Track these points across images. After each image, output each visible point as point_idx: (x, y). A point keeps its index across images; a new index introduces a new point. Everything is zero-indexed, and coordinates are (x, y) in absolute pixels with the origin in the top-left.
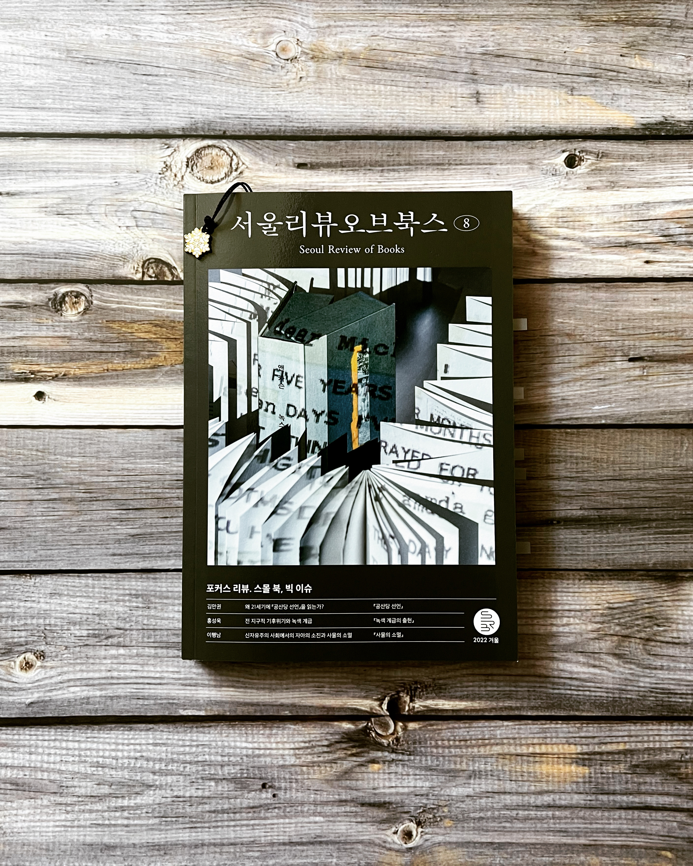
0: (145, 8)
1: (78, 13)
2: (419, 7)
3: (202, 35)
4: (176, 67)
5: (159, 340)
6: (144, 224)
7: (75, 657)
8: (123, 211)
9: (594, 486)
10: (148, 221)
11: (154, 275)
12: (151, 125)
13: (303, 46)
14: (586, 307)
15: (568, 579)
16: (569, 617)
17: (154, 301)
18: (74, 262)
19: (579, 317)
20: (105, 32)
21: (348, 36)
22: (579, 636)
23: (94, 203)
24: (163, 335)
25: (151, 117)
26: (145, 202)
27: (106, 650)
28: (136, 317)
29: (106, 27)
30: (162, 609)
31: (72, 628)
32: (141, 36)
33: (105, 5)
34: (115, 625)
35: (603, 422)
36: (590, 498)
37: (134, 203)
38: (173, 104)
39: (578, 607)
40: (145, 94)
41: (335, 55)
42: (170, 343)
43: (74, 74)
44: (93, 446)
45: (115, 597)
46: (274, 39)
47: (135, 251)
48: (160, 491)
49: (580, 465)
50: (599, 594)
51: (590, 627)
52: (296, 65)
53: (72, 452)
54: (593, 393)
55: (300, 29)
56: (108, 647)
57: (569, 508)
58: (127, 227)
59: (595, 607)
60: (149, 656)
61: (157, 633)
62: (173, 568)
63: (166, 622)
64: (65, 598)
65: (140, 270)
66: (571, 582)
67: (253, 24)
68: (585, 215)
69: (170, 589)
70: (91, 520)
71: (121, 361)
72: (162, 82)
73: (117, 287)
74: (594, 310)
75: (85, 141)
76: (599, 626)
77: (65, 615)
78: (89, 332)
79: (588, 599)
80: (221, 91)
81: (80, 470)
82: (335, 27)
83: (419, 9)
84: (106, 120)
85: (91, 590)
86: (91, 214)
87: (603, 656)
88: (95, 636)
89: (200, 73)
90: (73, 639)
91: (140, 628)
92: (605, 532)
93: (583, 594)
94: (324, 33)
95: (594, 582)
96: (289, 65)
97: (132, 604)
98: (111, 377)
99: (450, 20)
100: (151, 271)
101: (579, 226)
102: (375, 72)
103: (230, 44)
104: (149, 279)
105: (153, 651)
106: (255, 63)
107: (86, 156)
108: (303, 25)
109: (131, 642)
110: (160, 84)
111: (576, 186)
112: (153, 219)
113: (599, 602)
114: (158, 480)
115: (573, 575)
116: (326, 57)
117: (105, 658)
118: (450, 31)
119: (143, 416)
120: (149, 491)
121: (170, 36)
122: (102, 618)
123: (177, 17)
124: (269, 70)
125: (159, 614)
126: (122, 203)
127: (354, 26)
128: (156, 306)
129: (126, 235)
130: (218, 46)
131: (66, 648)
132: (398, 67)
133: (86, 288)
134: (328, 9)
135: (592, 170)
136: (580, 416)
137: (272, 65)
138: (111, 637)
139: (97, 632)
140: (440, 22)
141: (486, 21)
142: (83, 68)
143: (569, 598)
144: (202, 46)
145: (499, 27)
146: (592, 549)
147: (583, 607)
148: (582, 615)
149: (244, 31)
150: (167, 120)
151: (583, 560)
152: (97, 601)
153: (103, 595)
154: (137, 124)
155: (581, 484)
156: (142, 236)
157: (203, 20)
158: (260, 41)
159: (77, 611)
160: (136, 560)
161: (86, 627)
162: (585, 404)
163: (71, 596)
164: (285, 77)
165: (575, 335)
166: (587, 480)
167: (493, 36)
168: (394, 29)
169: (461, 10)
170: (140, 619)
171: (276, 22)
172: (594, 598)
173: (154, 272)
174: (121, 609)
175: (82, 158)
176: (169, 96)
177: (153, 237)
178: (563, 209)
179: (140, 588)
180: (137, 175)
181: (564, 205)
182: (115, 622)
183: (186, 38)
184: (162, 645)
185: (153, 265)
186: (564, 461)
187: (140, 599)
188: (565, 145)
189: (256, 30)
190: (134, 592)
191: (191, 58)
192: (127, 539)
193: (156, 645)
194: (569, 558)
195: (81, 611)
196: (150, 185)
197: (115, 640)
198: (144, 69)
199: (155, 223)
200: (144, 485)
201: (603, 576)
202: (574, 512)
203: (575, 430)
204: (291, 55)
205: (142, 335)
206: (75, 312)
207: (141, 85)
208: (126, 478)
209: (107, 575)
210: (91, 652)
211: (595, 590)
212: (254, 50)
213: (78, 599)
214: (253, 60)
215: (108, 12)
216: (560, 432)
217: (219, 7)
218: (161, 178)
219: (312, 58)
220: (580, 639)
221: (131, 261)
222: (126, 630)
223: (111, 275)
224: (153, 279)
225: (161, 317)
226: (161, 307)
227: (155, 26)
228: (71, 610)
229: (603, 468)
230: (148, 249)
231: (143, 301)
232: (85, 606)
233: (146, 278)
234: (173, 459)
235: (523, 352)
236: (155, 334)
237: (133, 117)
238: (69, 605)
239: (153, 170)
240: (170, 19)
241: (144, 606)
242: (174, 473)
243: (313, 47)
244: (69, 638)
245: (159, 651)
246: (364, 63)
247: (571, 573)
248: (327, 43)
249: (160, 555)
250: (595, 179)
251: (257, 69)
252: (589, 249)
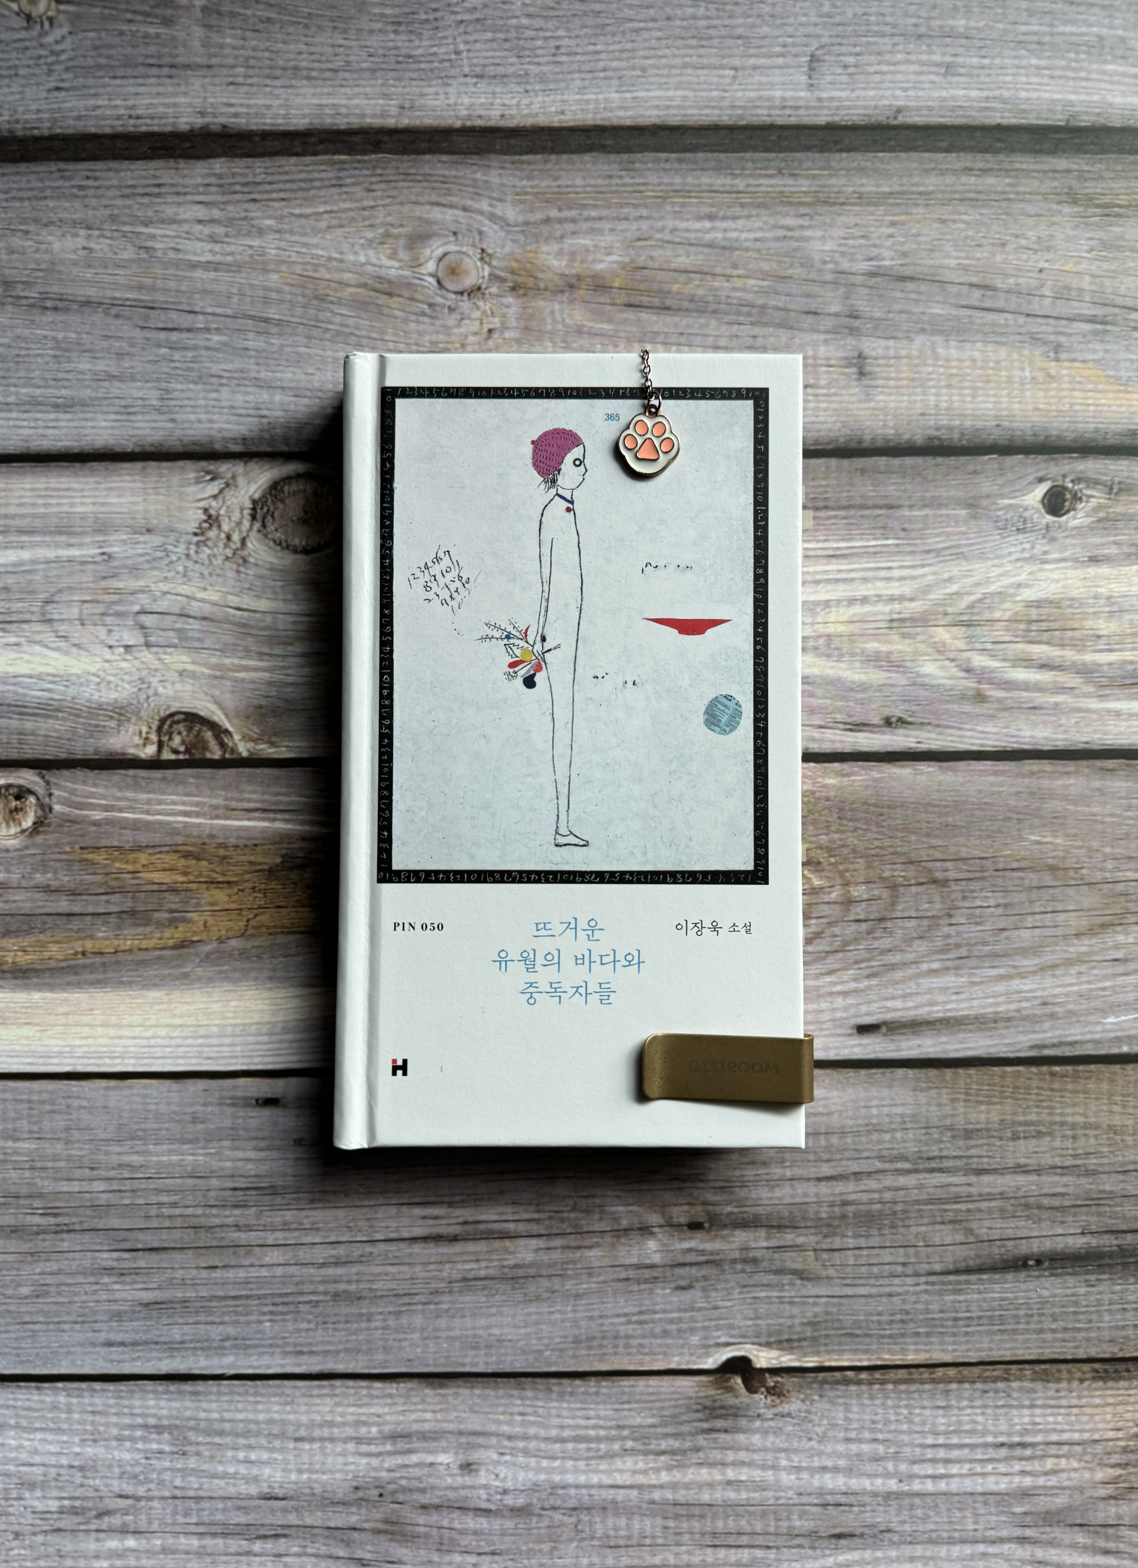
0: (163, 190)
1: (26, 204)
2: (735, 176)
3: (283, 244)
4: (229, 312)
5: (193, 886)
6: (162, 641)
7: (35, 1554)
8: (118, 614)
9: (1109, 1184)
10: (171, 634)
11: (182, 749)
12: (179, 433)
13: (494, 263)
14: (1087, 809)
15: (1059, 1380)
16: (1058, 1457)
17: (184, 803)
18: (14, 723)
19: (1073, 831)
20: (81, 242)
21: (586, 241)
22: (1077, 1495)
23: (56, 598)
24: (201, 875)
25: (178, 417)
26: (165, 593)
27: (98, 1540)
28: (143, 838)
29: (82, 232)
30: (212, 1457)
31: (27, 1495)
32: (155, 249)
33: (80, 187)
34: (116, 1489)
35: (1125, 1049)
36: (1101, 1209)
37: (140, 596)
38: (224, 390)
39: (1076, 1436)
40: (165, 367)
41: (560, 283)
42: (216, 892)
43: (18, 331)
44: (57, 1117)
45: (115, 1431)
46: (434, 250)
47: (143, 697)
48: (199, 1211)
49: (1081, 1142)
50: (1120, 1409)
51: (1099, 1475)
52: (481, 304)
53: (15, 1130)
54: (1104, 989)
55: (488, 227)
56: (102, 1535)
57: (1060, 1231)
58: (127, 647)
59: (1111, 1435)
60: (187, 1553)
61: (205, 1504)
62: (232, 1372)
63: (221, 1483)
64: (12, 1433)
65: (154, 737)
66: (1063, 1385)
67: (389, 219)
68: (1085, 616)
69: (227, 1415)
70: (59, 1272)
71: (111, 934)
72: (201, 343)
73: (105, 774)
74: (1103, 815)
75: (40, 468)
76: (1119, 1472)
77: (12, 1468)
78: (44, 872)
79: (1097, 1418)
80: (323, 360)
81: (32, 1168)
82: (560, 221)
83: (737, 181)
84: (84, 423)
85: (63, 1416)
86: (50, 621)
87: (1125, 1532)
88: (75, 1511)
89: (279, 323)
90: (29, 1518)
91: (167, 1494)
92: (1132, 1280)
93: (1087, 1410)
94: (536, 235)
95: (1110, 1384)
96: (465, 305)
97: (148, 1446)
98: (92, 968)
99: (801, 204)
100: (177, 740)
101: (1072, 638)
102: (644, 315)
103: (341, 261)
104: (173, 757)
105: (195, 1542)
106: (394, 302)
107: (40, 501)
108: (492, 218)
109: (150, 1523)
110: (196, 348)
111: (1067, 554)
112: (180, 631)
113: (1120, 1424)
114: (194, 1190)
115: (1069, 1372)
116: (542, 285)
117: (97, 1557)
118: (802, 227)
119: (158, 1052)
120: (177, 1211)
121: (217, 247)
122: (89, 1474)
123: (230, 208)
124: (424, 314)
125: (206, 1467)
126: (115, 597)
127: (600, 219)
128: (186, 814)
129: (124, 665)
130: (316, 268)
131: (17, 1535)
132: (692, 306)
133: (37, 779)
134: (544, 184)
135: (1100, 521)
136: (1079, 1038)
137: (431, 305)
138: (107, 1513)
139: (78, 1503)
140: (779, 209)
141: (876, 205)
142: (37, 319)
143: (1060, 1418)
144: (284, 268)
145: (903, 218)
146: (1107, 1317)
147: (1086, 1436)
148: (1085, 1452)
149: (370, 235)
150: (211, 421)
151: (1088, 1339)
152: (77, 1440)
153: (88, 1428)
154: (147, 432)
155: (1083, 1180)
156: (157, 664)
157: (286, 211)
158: (402, 254)
159: (37, 1459)
160: (154, 1354)
161: (55, 1493)
162: (1090, 1012)
163: (24, 1429)
164: (456, 331)
165: (1066, 869)
166: (1095, 1173)
167: (891, 236)
168: (685, 225)
169: (822, 182)
170: (167, 1476)
171: (436, 214)
172: (1109, 1417)
173: (183, 742)
174: (127, 1456)
175: (33, 505)
176: (213, 371)
177: (180, 667)
178: (1038, 604)
179: (164, 1412)
180: (147, 537)
181: (1041, 595)
182: (116, 1483)
183: (250, 252)
184: (213, 1529)
185: (181, 727)
186: (1050, 1134)
187: (166, 1436)
188: (1042, 466)
189: (396, 231)
190: (152, 1421)
191: (260, 293)
192: (134, 1312)
193: (202, 1529)
194: (1059, 1336)
195: (45, 1460)
196: (174, 558)
197: (116, 1521)
198: (163, 318)
199: (187, 639)
200: (165, 1199)
201: (1128, 1371)
202: (1070, 1240)
203: (1069, 1068)
204: (469, 282)
205: (156, 877)
206: (13, 830)
207: (155, 350)
208: (128, 1185)
209: (97, 1386)
210: (67, 1545)
211: (1111, 1400)
212: (393, 272)
213: (39, 1436)
214: (390, 295)
215: (86, 201)
216: (1040, 1073)
217: (317, 184)
218: (198, 544)
219: (513, 289)
220: (1078, 1499)
221: (133, 720)
222: (138, 1499)
223: (91, 749)
224: (181, 757)
225: (199, 837)
226: (197, 815)
227: (186, 227)
228: (24, 1456)
229: (1127, 1147)
230: (171, 693)
231: (160, 803)
232: (52, 1448)
233: (167, 755)
234: (226, 1143)
235: (960, 904)
236: (185, 874)
237: (140, 417)
238: (19, 1447)
239: (180, 526)
240: (216, 213)
241: (175, 1449)
242: (228, 1172)
243: (515, 265)
244: (22, 1515)
245: (208, 1542)
246: (622, 298)
247: (1063, 1367)
248: (544, 256)
249: (205, 1346)
250: (1104, 540)
251: (397, 312)
252: (1092, 689)
